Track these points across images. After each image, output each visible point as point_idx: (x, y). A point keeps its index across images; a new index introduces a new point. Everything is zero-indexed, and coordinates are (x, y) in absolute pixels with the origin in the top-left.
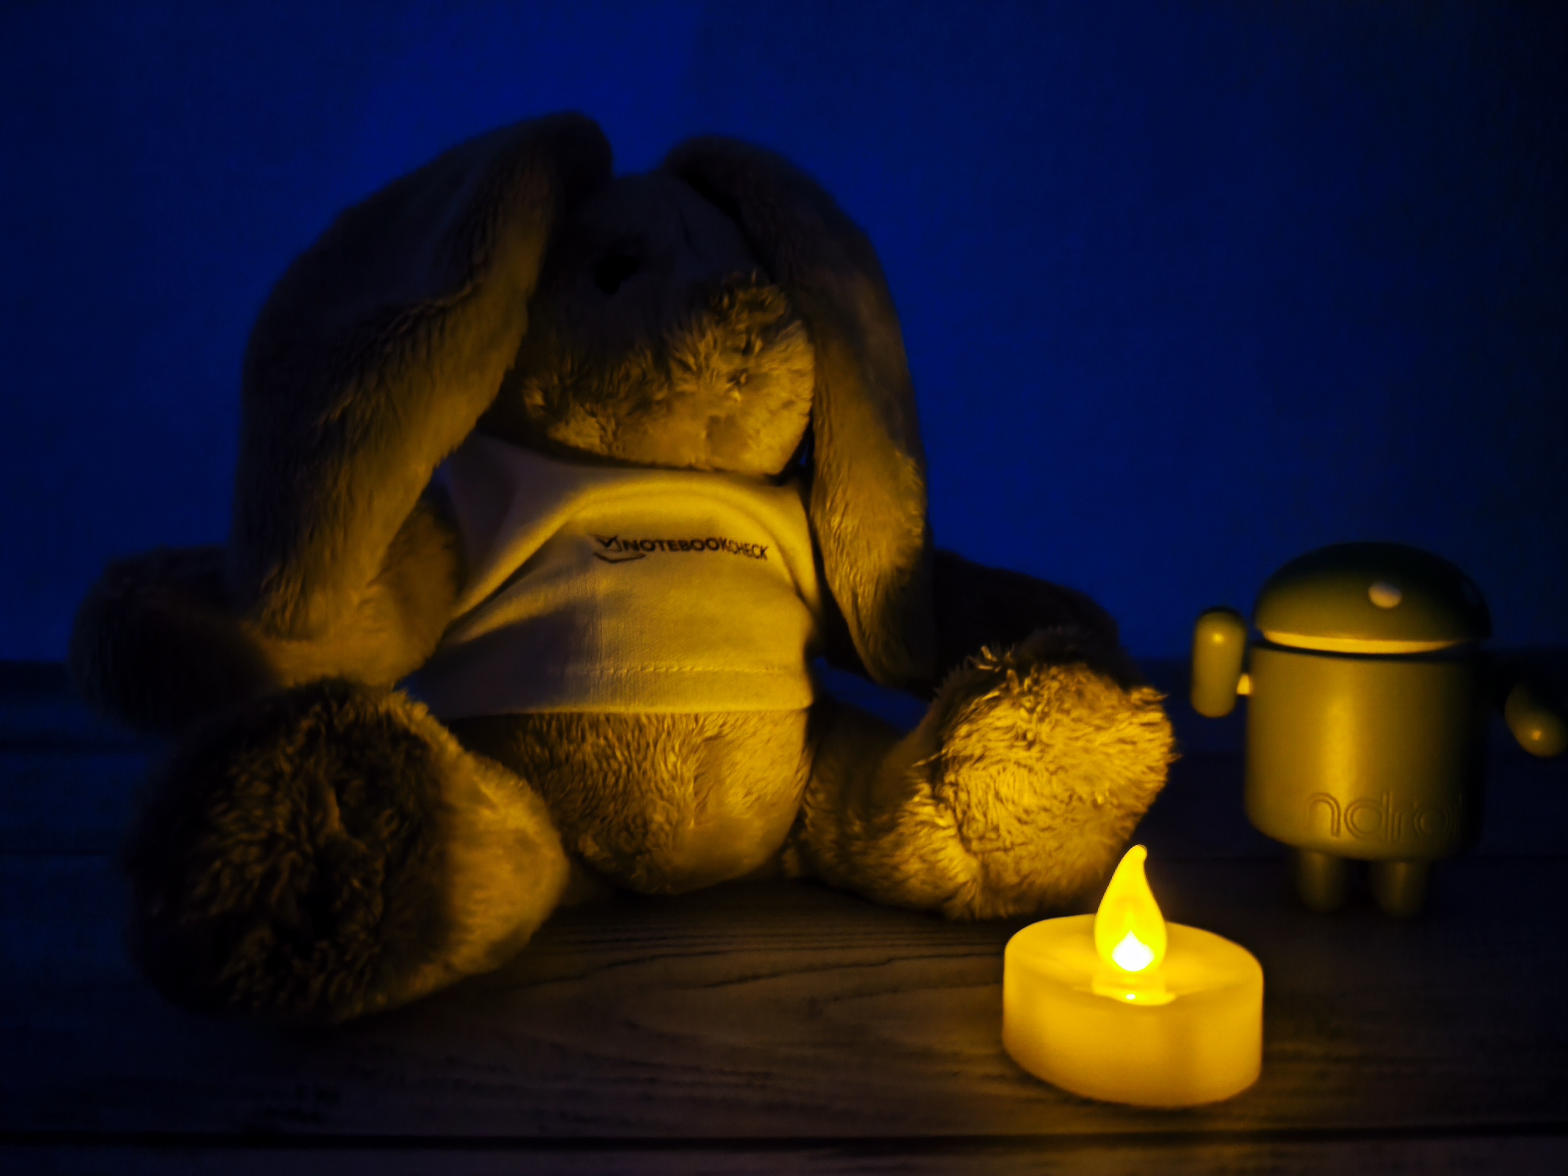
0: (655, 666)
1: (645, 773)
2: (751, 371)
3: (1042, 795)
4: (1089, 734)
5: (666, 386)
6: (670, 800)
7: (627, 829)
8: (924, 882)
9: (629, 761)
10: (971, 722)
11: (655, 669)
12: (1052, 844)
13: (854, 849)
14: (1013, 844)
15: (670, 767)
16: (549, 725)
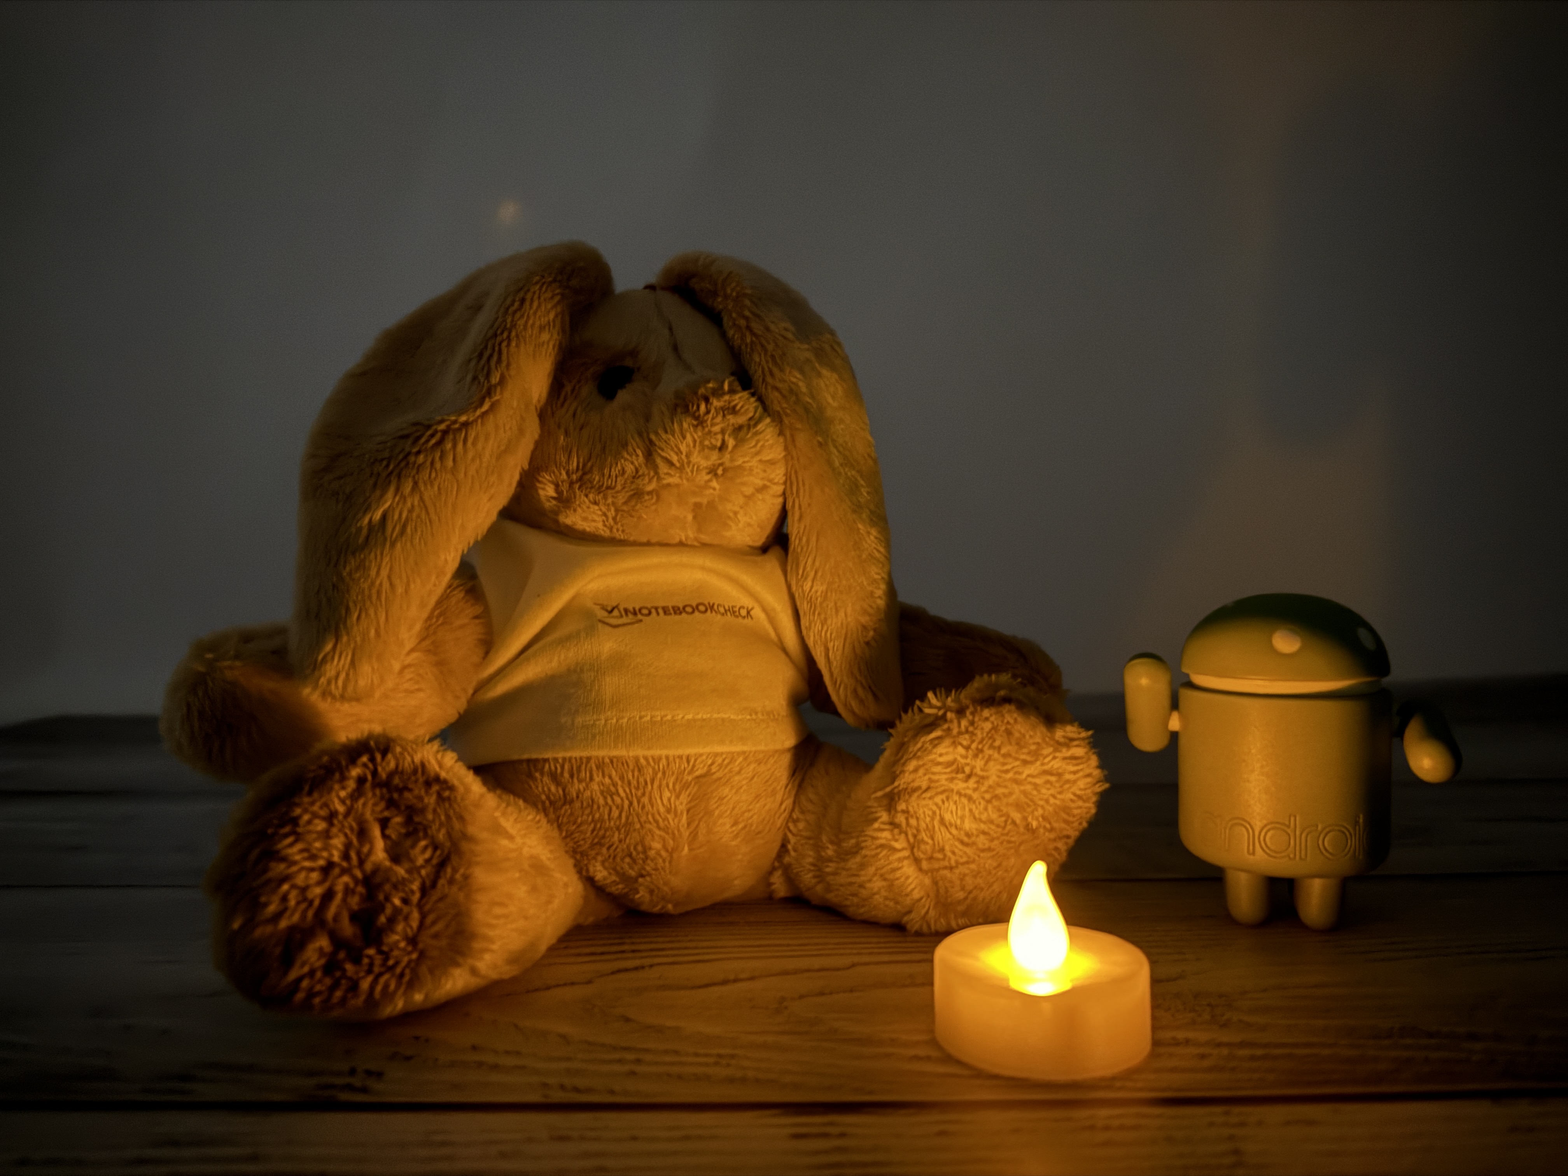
0: (651, 715)
1: (643, 807)
2: (728, 464)
3: (981, 820)
4: (1017, 766)
5: (655, 479)
6: (666, 830)
7: (630, 855)
8: (886, 898)
9: (630, 796)
10: (919, 758)
11: (651, 718)
12: (990, 863)
13: (828, 870)
14: (957, 862)
15: (665, 801)
16: (563, 767)
